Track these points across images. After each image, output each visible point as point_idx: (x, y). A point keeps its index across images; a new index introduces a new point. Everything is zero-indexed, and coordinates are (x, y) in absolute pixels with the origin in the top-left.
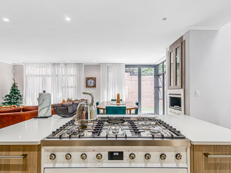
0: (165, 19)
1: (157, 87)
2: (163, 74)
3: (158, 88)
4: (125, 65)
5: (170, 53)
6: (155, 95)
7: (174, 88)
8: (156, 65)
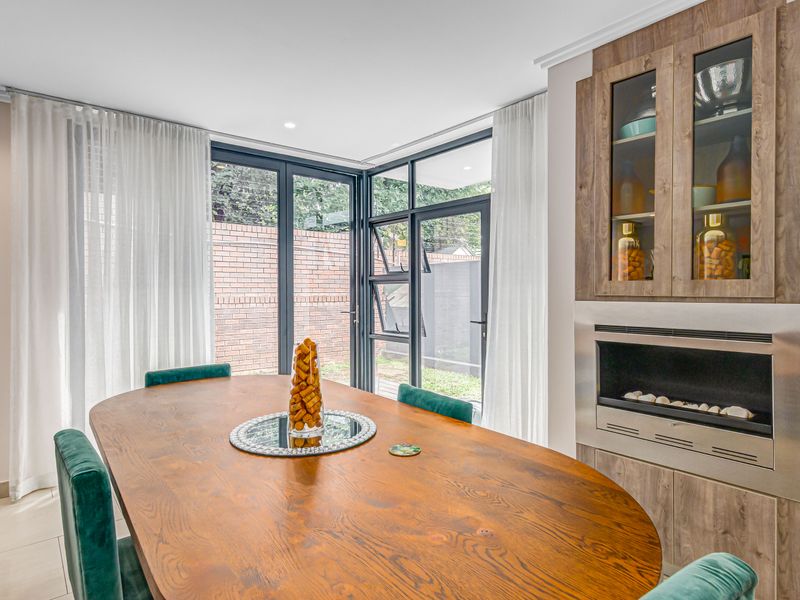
1: (364, 282)
2: (413, 216)
3: (370, 281)
4: (212, 142)
5: (613, 84)
6: (353, 317)
7: (664, 292)
8: (361, 171)
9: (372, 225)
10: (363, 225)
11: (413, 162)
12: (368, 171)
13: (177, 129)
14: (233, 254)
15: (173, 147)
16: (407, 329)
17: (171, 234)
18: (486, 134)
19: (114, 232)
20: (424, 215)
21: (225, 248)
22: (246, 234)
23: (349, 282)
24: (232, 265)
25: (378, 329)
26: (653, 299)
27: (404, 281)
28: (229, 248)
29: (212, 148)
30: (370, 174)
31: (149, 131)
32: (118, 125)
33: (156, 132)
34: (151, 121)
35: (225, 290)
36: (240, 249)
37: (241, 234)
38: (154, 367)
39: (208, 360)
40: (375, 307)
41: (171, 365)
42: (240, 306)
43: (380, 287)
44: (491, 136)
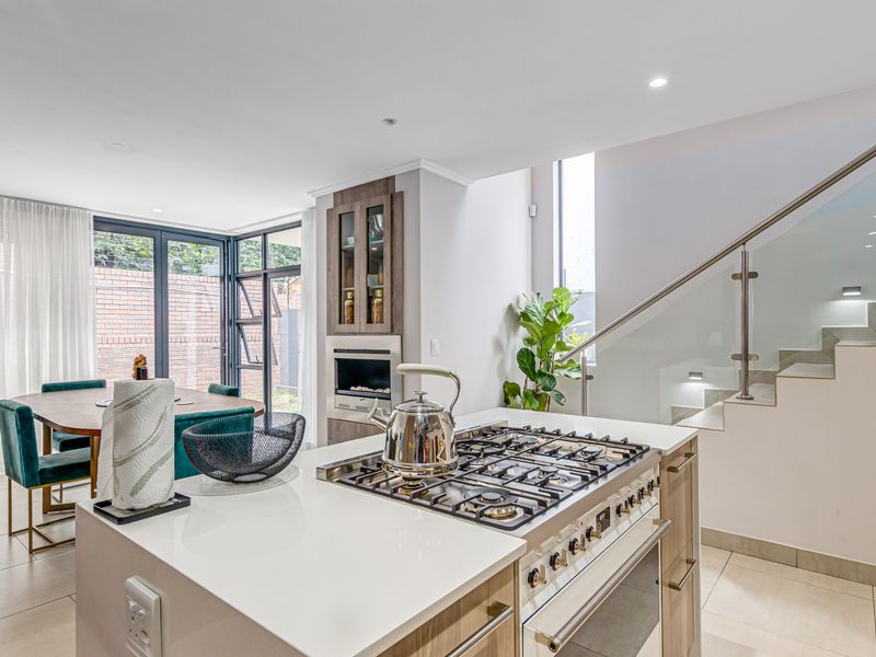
0: (391, 122)
1: (232, 325)
2: (265, 275)
3: (237, 324)
4: (94, 217)
5: (340, 215)
6: (223, 351)
7: (357, 331)
8: (229, 237)
9: (238, 279)
10: (232, 278)
11: (265, 234)
12: (235, 237)
13: (64, 211)
14: (123, 298)
15: (62, 224)
16: (261, 359)
17: (60, 280)
18: (298, 224)
19: (12, 278)
20: (273, 275)
21: (115, 292)
22: (137, 279)
23: (219, 327)
24: (122, 307)
25: (244, 361)
26: (355, 334)
27: (259, 323)
28: (118, 292)
29: (95, 221)
30: (237, 239)
31: (41, 213)
32: (16, 208)
33: (47, 213)
34: (43, 206)
35: (115, 331)
36: (130, 293)
37: (132, 279)
38: (46, 380)
39: (92, 376)
40: (242, 343)
41: (60, 379)
42: (131, 346)
43: (245, 327)
44: (300, 226)
